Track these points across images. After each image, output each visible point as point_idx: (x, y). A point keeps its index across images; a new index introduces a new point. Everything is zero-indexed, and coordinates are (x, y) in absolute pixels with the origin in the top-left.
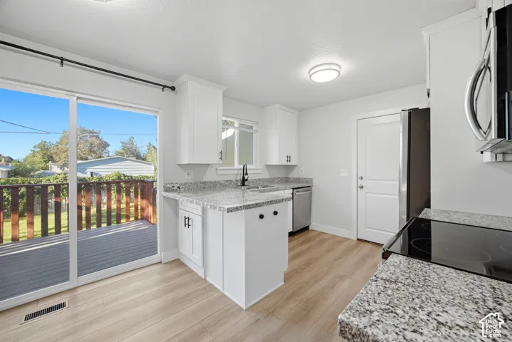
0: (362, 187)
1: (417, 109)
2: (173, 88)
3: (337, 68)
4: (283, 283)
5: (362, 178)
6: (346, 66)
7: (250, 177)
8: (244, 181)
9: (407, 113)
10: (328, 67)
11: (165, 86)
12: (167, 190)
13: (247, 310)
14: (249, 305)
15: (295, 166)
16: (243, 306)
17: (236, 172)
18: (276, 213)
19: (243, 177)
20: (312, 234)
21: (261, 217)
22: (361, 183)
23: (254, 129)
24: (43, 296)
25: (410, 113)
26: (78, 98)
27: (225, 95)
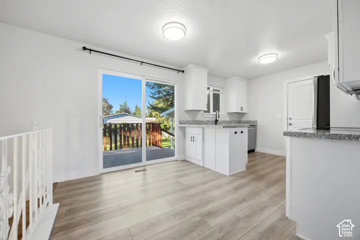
0: (291, 124)
1: (323, 76)
2: (183, 71)
3: (276, 56)
4: (245, 169)
5: (291, 119)
6: (281, 54)
7: (220, 119)
8: (216, 121)
9: (317, 78)
10: (270, 55)
11: (180, 71)
12: (180, 123)
13: (230, 176)
14: (231, 174)
15: (246, 113)
16: (228, 175)
17: (212, 116)
18: (242, 132)
19: (216, 119)
20: (256, 154)
21: (236, 133)
22: (290, 122)
23: (221, 91)
24: (134, 166)
25: (318, 79)
26: (146, 79)
27: (209, 74)
